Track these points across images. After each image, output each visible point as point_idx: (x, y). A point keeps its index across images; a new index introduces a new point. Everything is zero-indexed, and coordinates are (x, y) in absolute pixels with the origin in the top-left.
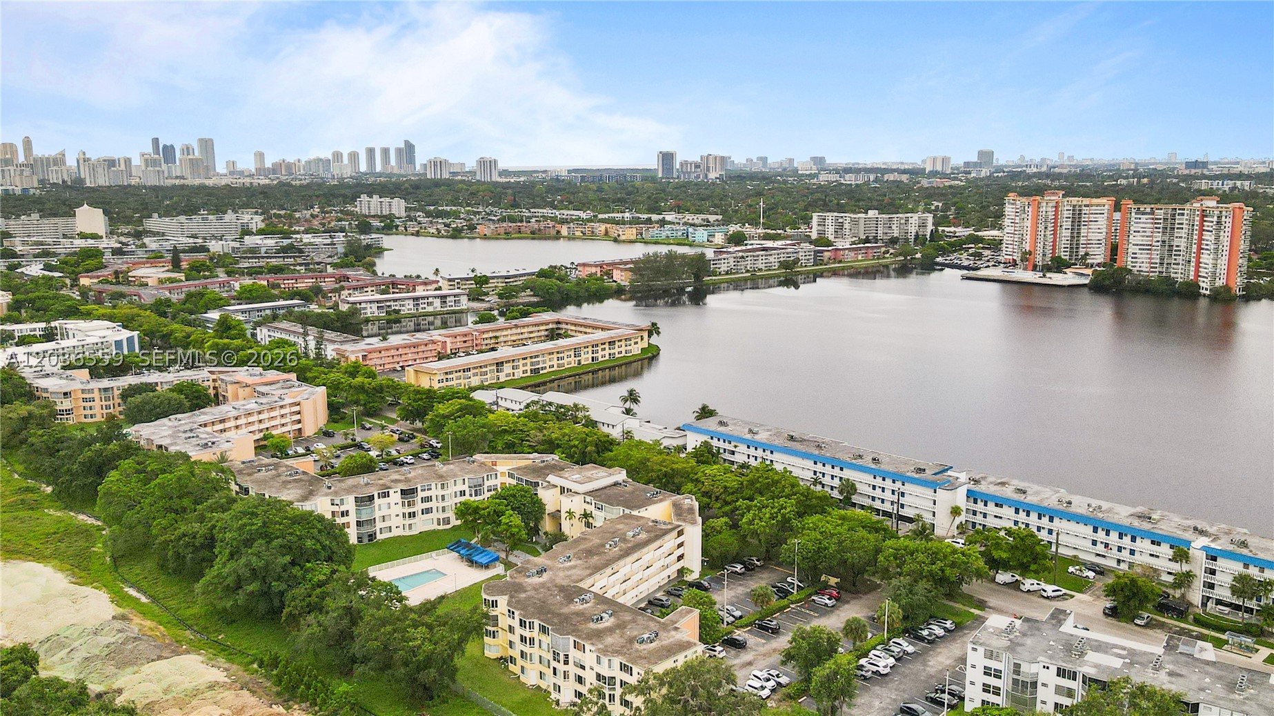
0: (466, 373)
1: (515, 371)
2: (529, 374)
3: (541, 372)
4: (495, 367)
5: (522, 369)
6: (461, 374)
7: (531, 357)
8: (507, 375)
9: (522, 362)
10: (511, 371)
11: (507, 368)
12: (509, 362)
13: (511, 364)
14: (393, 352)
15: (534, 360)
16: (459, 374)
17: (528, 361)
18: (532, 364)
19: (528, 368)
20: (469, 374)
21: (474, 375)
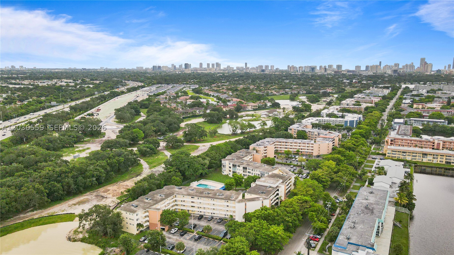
0: (403, 154)
1: (434, 160)
2: (444, 163)
3: (452, 164)
4: (421, 155)
5: (439, 160)
6: (401, 153)
7: (446, 156)
8: (429, 160)
9: (439, 157)
10: (431, 159)
11: (430, 158)
12: (431, 155)
13: (432, 156)
14: (409, 142)
15: (447, 158)
16: (399, 153)
17: (445, 157)
18: (446, 159)
19: (444, 160)
20: (405, 154)
21: (408, 155)
